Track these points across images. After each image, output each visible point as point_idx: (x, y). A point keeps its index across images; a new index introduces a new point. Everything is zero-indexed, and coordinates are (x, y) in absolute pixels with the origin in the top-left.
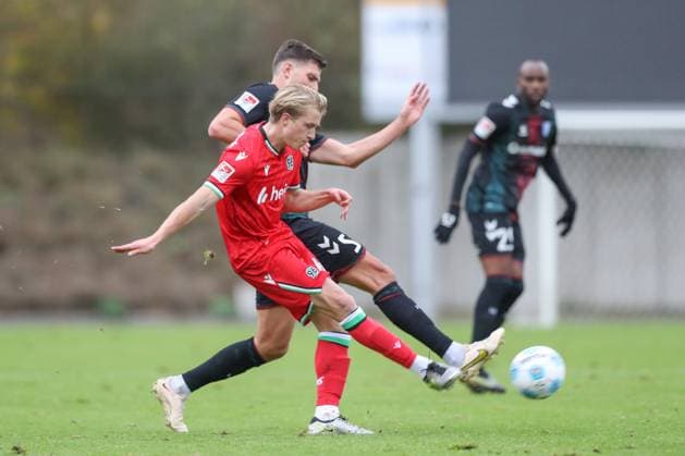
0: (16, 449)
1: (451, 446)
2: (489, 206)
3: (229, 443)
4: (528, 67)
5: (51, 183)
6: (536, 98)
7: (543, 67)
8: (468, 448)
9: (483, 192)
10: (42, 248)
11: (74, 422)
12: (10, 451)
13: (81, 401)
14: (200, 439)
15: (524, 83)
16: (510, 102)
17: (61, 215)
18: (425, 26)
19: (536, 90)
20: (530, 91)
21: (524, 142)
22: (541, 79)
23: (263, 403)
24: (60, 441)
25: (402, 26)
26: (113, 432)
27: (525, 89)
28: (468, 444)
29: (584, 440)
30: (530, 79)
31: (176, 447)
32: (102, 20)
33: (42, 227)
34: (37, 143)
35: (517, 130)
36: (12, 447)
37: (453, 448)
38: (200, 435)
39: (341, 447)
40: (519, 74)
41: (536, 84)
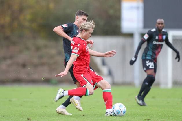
0: (28, 119)
1: (144, 119)
2: (148, 58)
3: (85, 118)
4: (159, 21)
5: (38, 49)
6: (161, 29)
7: (163, 21)
8: (148, 120)
9: (146, 54)
10: (36, 66)
11: (43, 112)
12: (26, 120)
13: (45, 107)
14: (77, 117)
15: (157, 25)
16: (153, 30)
17: (41, 57)
18: (138, 8)
19: (161, 27)
20: (159, 27)
21: (157, 41)
22: (162, 24)
23: (94, 107)
24: (40, 117)
25: (132, 8)
26: (54, 115)
27: (158, 27)
28: (148, 119)
29: (179, 118)
30: (159, 24)
31: (71, 119)
32: (52, 6)
33: (36, 60)
34: (34, 38)
35: (155, 38)
36: (27, 118)
37: (144, 120)
38: (77, 116)
39: (114, 119)
40: (156, 23)
41: (161, 25)
